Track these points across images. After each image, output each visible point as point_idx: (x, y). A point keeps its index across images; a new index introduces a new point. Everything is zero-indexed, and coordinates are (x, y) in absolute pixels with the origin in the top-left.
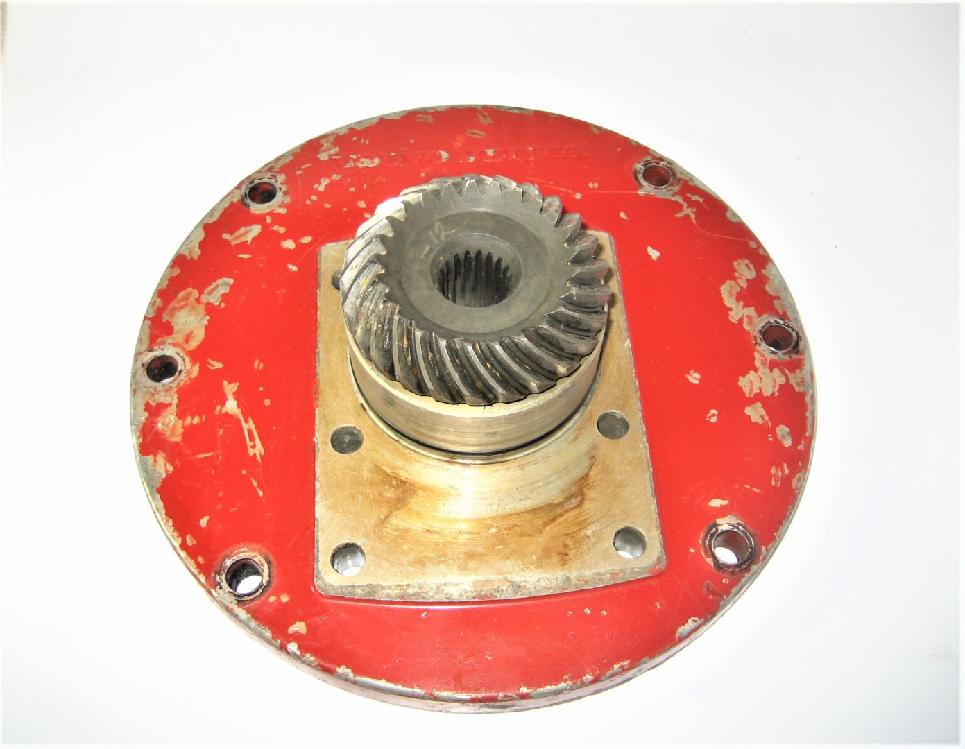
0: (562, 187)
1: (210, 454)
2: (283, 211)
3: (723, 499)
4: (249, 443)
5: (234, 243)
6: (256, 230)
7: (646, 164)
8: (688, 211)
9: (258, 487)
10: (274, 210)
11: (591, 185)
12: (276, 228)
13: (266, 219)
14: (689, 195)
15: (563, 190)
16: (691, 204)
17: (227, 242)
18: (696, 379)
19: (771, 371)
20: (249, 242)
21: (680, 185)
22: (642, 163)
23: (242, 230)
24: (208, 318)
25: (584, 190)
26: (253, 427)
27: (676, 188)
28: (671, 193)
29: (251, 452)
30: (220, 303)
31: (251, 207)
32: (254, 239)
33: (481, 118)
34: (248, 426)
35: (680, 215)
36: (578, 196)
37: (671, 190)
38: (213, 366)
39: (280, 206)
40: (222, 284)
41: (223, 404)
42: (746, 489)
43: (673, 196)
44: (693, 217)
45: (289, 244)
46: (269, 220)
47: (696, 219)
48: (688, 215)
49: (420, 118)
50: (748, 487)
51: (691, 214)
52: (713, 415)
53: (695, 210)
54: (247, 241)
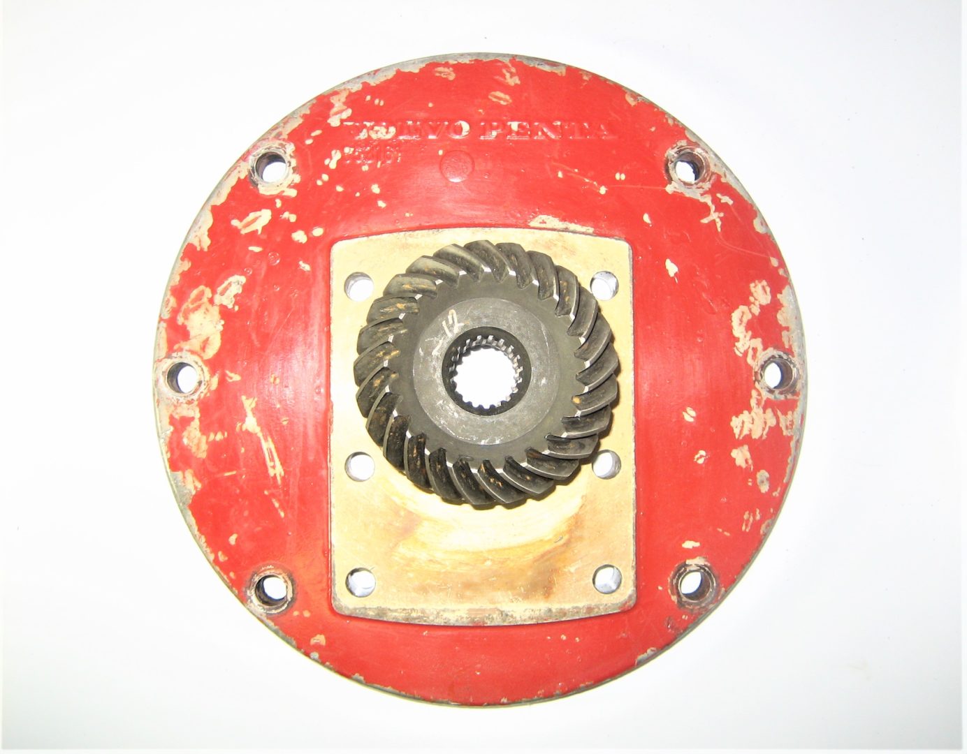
0: (587, 178)
1: (234, 473)
2: (293, 193)
3: (696, 541)
4: (269, 464)
5: (244, 232)
6: (265, 216)
7: (680, 151)
8: (715, 216)
9: (279, 507)
10: (283, 192)
11: (618, 176)
12: (286, 215)
13: (275, 203)
14: (719, 195)
15: (587, 180)
16: (720, 207)
17: (237, 231)
18: (692, 417)
19: (764, 412)
20: (259, 232)
21: (711, 182)
22: (676, 150)
23: (252, 216)
24: (223, 322)
25: (609, 182)
26: (272, 446)
27: (707, 186)
28: (701, 191)
29: (271, 472)
30: (234, 305)
31: (259, 186)
32: (264, 228)
33: (508, 75)
34: (268, 446)
35: (705, 221)
36: (603, 190)
37: (701, 187)
38: (231, 378)
39: (290, 186)
40: (234, 283)
41: (243, 421)
42: (719, 532)
43: (702, 195)
44: (719, 224)
45: (300, 237)
46: (279, 204)
47: (722, 226)
48: (714, 222)
49: (440, 72)
50: (720, 530)
51: (718, 220)
52: (701, 457)
53: (722, 215)
54: (257, 231)
